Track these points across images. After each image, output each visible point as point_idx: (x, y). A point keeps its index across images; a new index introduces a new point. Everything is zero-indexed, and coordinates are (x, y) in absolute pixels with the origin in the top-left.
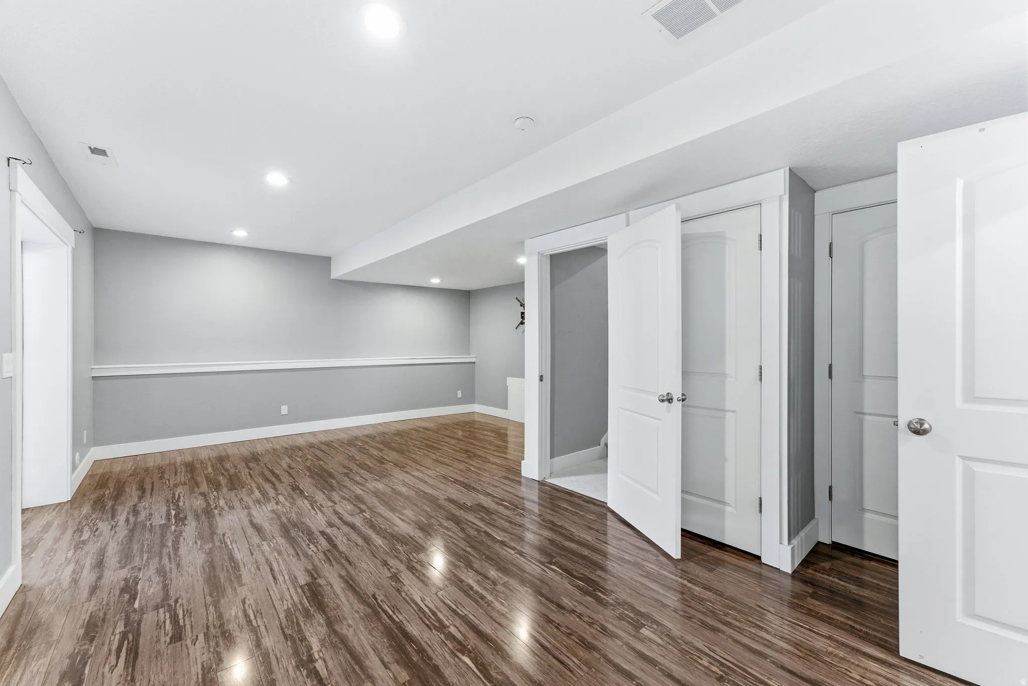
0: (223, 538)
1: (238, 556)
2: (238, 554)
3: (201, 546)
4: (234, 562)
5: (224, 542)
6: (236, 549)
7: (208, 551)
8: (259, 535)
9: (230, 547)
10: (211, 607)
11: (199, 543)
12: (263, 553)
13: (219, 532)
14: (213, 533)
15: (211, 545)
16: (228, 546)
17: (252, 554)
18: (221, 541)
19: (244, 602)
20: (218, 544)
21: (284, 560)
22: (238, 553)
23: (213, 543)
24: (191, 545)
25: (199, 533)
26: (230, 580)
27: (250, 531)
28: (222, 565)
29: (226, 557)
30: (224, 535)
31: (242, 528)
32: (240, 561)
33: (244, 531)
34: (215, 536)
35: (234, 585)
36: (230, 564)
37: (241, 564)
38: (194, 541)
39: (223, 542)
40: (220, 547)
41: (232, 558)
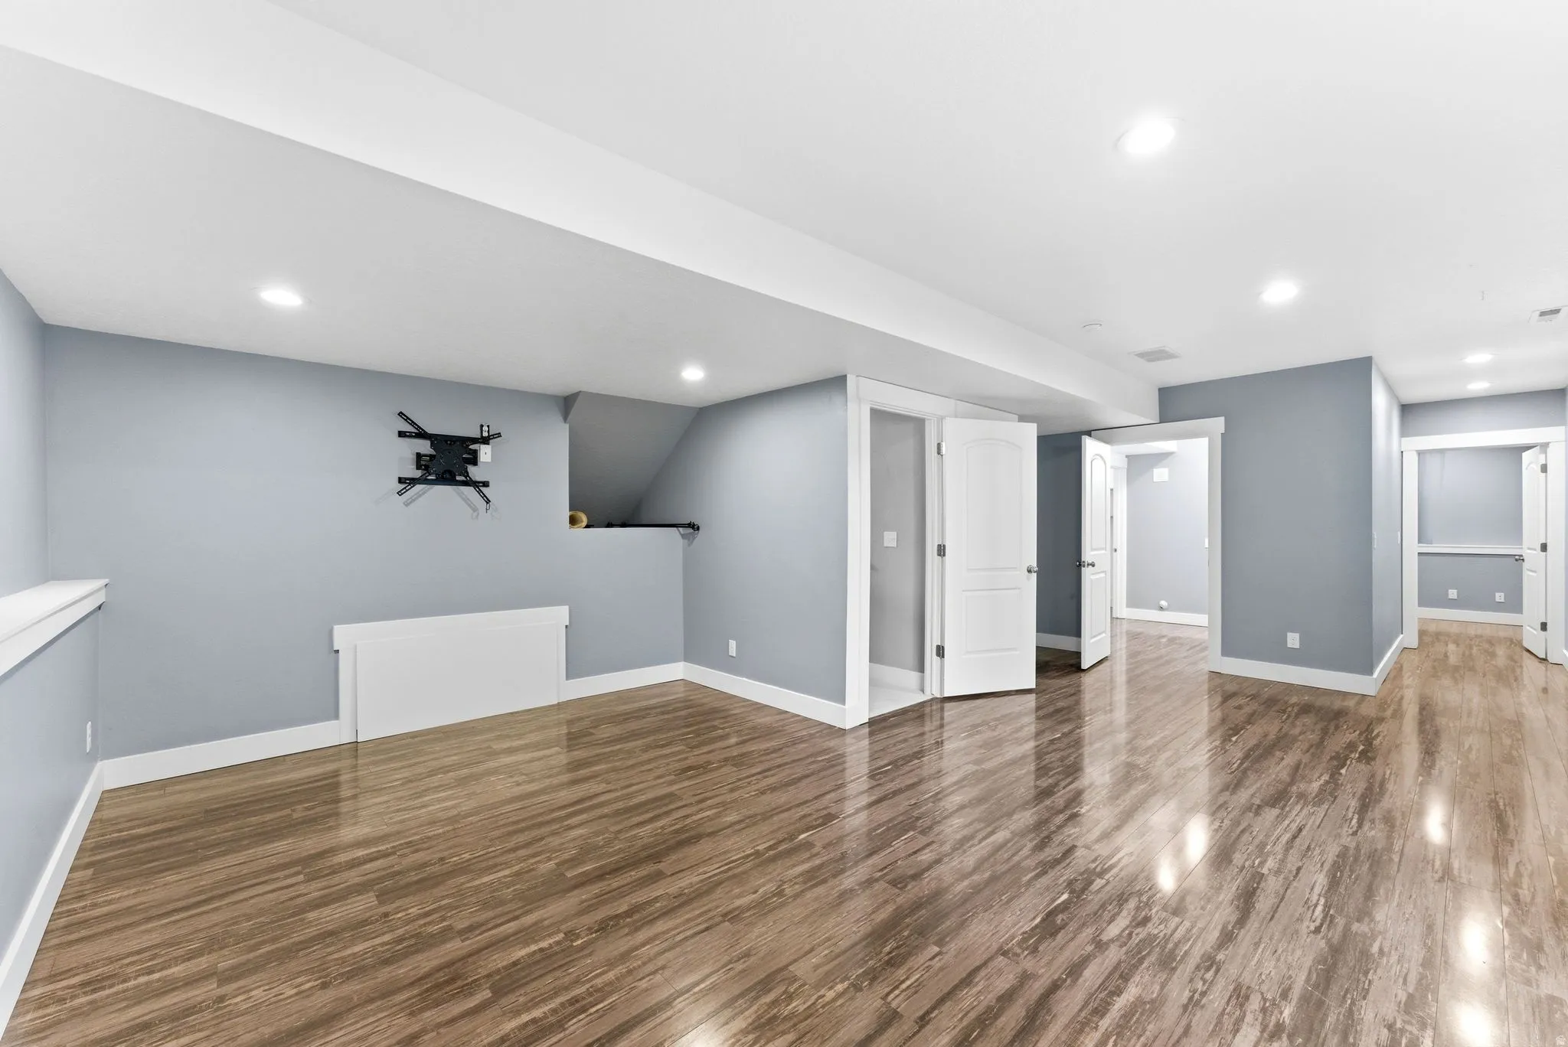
0: (1321, 925)
1: (1321, 880)
2: (1319, 881)
3: (1374, 938)
4: (1334, 876)
5: (1325, 917)
6: (1317, 890)
7: (1367, 919)
8: (1258, 888)
9: (1322, 901)
10: (1397, 849)
11: (1375, 949)
12: (1283, 861)
13: (1323, 944)
14: (1336, 951)
15: (1355, 927)
16: (1325, 906)
17: (1299, 869)
18: (1331, 922)
19: (1355, 833)
20: (1340, 921)
21: (1267, 836)
22: (1318, 884)
23: (1347, 929)
24: (1393, 952)
25: (1366, 973)
26: (1356, 860)
27: (1263, 904)
28: (1354, 883)
29: (1342, 890)
30: (1317, 930)
31: (1271, 919)
32: (1324, 872)
33: (1275, 911)
34: (1335, 941)
35: (1355, 852)
36: (1341, 876)
37: (1327, 866)
38: (1385, 960)
39: (1329, 919)
40: (1340, 911)
41: (1334, 883)
